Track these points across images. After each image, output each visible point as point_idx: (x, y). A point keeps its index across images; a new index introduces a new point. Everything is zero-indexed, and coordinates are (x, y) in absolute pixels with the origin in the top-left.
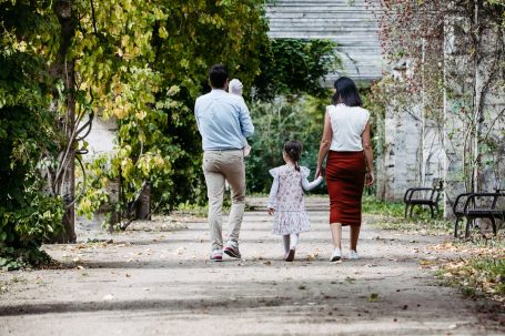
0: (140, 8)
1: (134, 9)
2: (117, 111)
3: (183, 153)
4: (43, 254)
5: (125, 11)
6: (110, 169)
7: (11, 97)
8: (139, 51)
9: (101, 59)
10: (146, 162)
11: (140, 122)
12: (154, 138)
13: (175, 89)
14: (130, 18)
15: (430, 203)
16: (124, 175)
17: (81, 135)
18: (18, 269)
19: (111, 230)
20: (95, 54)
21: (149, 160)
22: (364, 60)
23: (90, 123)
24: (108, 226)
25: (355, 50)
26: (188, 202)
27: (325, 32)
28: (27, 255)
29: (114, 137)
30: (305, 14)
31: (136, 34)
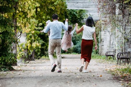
0: (32, 3)
1: (31, 3)
2: (26, 31)
3: (43, 42)
4: (12, 68)
5: (28, 4)
6: (25, 46)
7: (5, 29)
8: (32, 15)
9: (24, 18)
10: (34, 45)
11: (32, 34)
12: (36, 38)
13: (41, 24)
14: (30, 6)
15: (113, 56)
16: (28, 48)
17: (18, 38)
18: (6, 71)
19: (25, 63)
20: (22, 17)
21: (35, 44)
22: (95, 15)
23: (21, 35)
24: (24, 62)
25: (92, 12)
26: (44, 56)
27: (83, 7)
28: (8, 68)
29: (26, 38)
30: (77, 3)
31: (31, 10)
